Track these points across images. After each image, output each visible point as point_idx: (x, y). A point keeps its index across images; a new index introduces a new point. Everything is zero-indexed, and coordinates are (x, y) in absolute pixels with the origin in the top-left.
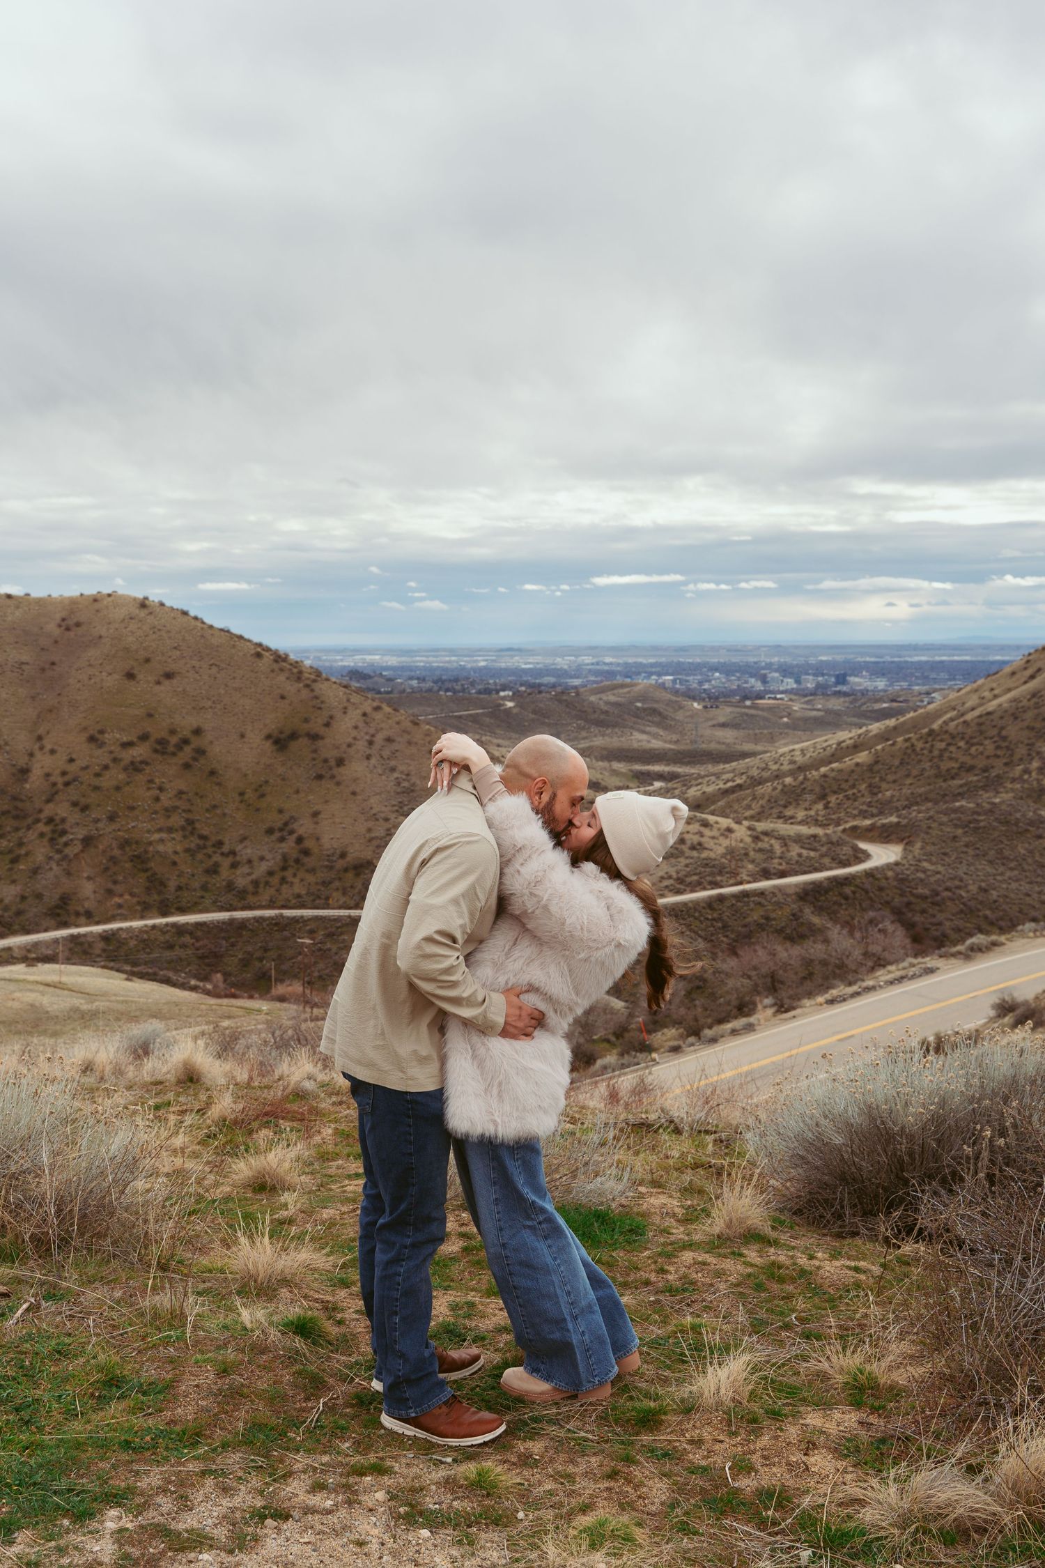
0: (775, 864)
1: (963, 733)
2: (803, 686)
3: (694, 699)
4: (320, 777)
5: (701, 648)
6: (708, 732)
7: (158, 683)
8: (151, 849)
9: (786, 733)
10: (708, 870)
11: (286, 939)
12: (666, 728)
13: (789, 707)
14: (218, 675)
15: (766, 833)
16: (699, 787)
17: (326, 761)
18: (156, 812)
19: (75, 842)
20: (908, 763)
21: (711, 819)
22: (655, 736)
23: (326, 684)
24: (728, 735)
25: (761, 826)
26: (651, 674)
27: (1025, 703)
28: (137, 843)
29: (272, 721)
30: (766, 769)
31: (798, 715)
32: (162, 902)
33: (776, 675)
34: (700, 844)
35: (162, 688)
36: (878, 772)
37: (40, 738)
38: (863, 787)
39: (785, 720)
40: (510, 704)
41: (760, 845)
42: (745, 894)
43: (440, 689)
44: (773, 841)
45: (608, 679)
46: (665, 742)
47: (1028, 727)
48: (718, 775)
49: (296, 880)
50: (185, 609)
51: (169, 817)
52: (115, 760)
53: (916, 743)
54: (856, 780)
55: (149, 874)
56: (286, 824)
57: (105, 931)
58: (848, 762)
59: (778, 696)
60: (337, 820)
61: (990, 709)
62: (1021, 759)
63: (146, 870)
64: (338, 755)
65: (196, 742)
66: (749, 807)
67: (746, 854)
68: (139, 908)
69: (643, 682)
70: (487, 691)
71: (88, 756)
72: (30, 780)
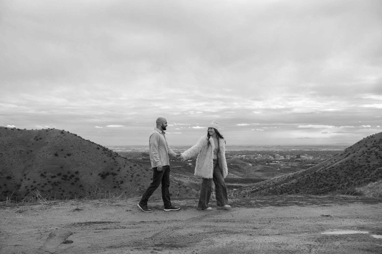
1: (325, 174)
4: (115, 187)
7: (65, 157)
14: (85, 155)
17: (117, 182)
20: (308, 183)
27: (344, 164)
29: (101, 169)
35: (66, 159)
36: (299, 186)
37: (25, 175)
38: (294, 190)
39: (278, 169)
47: (345, 172)
53: (310, 177)
54: (292, 188)
58: (290, 183)
61: (333, 166)
62: (343, 182)
64: (121, 180)
65: (76, 176)
71: (40, 180)
72: (21, 189)
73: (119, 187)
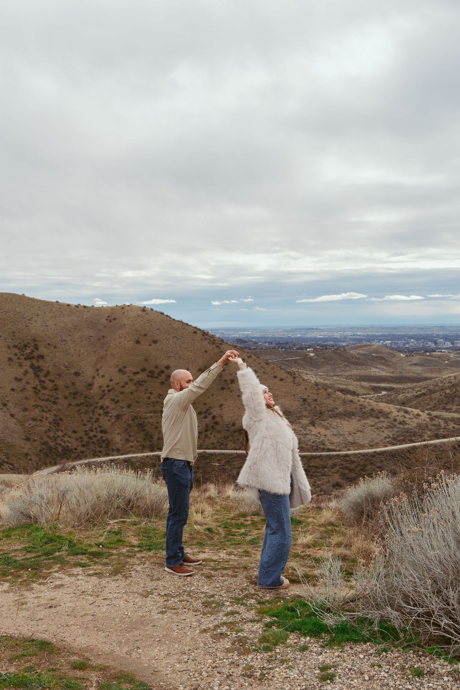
0: (441, 432)
2: (455, 346)
3: (401, 352)
4: (223, 388)
6: (408, 368)
7: (150, 345)
8: (146, 421)
9: (447, 369)
10: (408, 434)
11: (207, 463)
12: (387, 366)
13: (448, 356)
14: (177, 342)
15: (436, 417)
16: (404, 394)
17: (226, 381)
18: (149, 404)
19: (113, 417)
21: (409, 409)
22: (382, 370)
23: (226, 346)
25: (434, 413)
26: (380, 340)
28: (140, 418)
29: (201, 363)
30: (437, 385)
31: (453, 359)
32: (151, 445)
33: (442, 340)
34: (404, 421)
35: (152, 347)
37: (97, 370)
39: (446, 362)
40: (312, 355)
41: (434, 422)
43: (279, 347)
44: (440, 421)
45: (359, 342)
46: (387, 372)
48: (413, 389)
49: (212, 436)
50: (162, 311)
51: (154, 406)
52: (130, 380)
55: (145, 432)
56: (207, 410)
57: (125, 458)
59: (443, 351)
60: (231, 408)
63: (144, 431)
65: (166, 371)
66: (429, 404)
67: (427, 427)
68: (140, 448)
69: (376, 344)
70: (301, 348)
71: (119, 378)
72: (93, 389)
73: (229, 388)
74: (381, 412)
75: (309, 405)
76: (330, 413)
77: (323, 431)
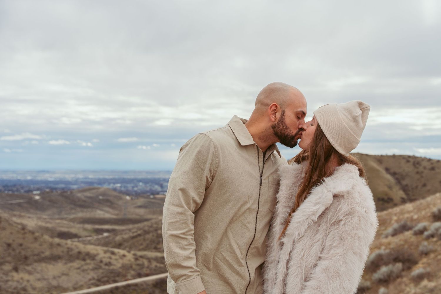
0: (145, 271)
5: (134, 172)
6: (132, 210)
10: (112, 275)
15: (141, 257)
21: (117, 251)
22: (108, 212)
24: (142, 211)
25: (140, 253)
26: (110, 183)
30: (151, 227)
34: (110, 263)
40: (37, 198)
41: (138, 262)
42: (129, 286)
43: (5, 190)
44: (144, 260)
45: (90, 185)
48: (130, 230)
66: (142, 244)
67: (131, 267)
69: (106, 186)
74: (88, 254)
75: (14, 250)
76: (35, 258)
77: (26, 277)
